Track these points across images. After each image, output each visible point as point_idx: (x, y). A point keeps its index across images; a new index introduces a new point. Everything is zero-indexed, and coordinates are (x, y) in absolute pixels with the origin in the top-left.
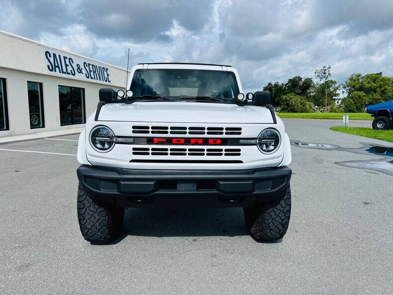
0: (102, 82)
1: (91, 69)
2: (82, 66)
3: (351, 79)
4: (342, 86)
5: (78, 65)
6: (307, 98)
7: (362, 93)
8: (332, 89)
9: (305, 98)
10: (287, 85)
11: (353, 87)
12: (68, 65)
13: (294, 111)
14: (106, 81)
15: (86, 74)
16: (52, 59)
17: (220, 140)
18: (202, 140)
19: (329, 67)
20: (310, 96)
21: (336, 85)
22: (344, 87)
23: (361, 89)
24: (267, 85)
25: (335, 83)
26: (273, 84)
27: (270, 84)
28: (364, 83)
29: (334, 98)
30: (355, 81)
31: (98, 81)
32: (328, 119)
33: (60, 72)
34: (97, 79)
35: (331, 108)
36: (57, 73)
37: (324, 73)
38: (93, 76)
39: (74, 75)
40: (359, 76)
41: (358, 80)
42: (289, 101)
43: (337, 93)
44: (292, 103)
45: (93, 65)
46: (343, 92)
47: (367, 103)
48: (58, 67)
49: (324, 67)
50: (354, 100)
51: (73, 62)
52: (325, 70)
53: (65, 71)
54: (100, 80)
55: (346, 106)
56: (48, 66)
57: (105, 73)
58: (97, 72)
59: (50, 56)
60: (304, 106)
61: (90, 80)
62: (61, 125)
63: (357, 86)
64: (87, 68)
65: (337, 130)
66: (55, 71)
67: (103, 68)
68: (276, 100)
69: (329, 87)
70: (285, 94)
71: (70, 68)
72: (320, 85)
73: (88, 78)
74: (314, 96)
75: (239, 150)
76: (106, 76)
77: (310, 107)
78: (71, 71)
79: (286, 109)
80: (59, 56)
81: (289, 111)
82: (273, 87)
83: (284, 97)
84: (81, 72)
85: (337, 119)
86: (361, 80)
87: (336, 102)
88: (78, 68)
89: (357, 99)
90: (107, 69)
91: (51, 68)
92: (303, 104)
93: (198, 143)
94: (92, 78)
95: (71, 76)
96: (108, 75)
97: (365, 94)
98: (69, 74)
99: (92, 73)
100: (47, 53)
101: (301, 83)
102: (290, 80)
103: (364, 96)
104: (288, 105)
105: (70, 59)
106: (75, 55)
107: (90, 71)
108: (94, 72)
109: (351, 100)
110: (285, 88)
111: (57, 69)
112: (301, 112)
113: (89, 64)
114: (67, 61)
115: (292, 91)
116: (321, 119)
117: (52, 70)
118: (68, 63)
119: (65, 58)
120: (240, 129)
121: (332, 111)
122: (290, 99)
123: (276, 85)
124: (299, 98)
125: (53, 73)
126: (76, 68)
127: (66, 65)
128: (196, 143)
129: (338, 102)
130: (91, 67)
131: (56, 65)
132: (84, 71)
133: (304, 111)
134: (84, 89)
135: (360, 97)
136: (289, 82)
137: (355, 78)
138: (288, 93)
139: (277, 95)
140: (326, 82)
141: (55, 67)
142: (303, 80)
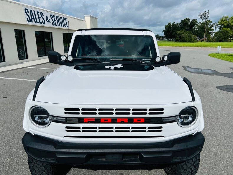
0: (63, 27)
1: (56, 19)
2: (49, 18)
3: (222, 20)
4: (215, 25)
5: (47, 17)
6: (193, 32)
7: (228, 29)
8: (209, 26)
9: (191, 33)
10: (180, 24)
11: (223, 25)
12: (40, 17)
13: (184, 41)
14: (66, 27)
15: (52, 23)
16: (29, 14)
17: (144, 119)
18: (127, 119)
19: (208, 12)
20: (195, 31)
21: (212, 24)
22: (217, 25)
23: (228, 26)
24: (167, 24)
25: (211, 22)
26: (172, 23)
27: (169, 24)
28: (230, 22)
29: (210, 32)
30: (224, 21)
31: (61, 27)
32: (206, 47)
33: (35, 22)
34: (60, 26)
35: (208, 39)
36: (33, 23)
37: (205, 16)
38: (57, 24)
39: (44, 23)
40: (227, 18)
41: (226, 20)
42: (181, 34)
43: (212, 28)
44: (183, 36)
45: (56, 17)
46: (216, 28)
47: (231, 35)
48: (34, 19)
49: (205, 12)
50: (223, 34)
51: (43, 15)
52: (206, 14)
53: (38, 21)
54: (62, 26)
55: (217, 38)
56: (27, 19)
57: (65, 21)
58: (59, 21)
59: (28, 12)
60: (190, 38)
61: (55, 26)
62: (39, 57)
63: (225, 24)
64: (53, 19)
65: (213, 57)
66: (32, 22)
67: (63, 18)
68: (173, 34)
69: (207, 25)
70: (179, 30)
71: (41, 19)
72: (202, 24)
73: (54, 25)
74: (197, 31)
75: (161, 127)
76: (65, 23)
77: (195, 38)
78: (42, 21)
79: (179, 40)
80: (34, 11)
81: (181, 41)
82: (171, 26)
83: (178, 32)
84: (49, 21)
85: (212, 47)
86: (228, 21)
87: (211, 35)
88: (47, 19)
89: (225, 33)
90: (66, 19)
91: (29, 20)
92: (190, 37)
93: (124, 121)
94: (56, 25)
95: (42, 25)
96: (67, 23)
97: (230, 30)
98: (41, 23)
99: (56, 22)
100: (26, 9)
101: (189, 23)
102: (182, 21)
103: (229, 31)
104: (180, 37)
105: (41, 13)
106: (44, 10)
107: (55, 20)
108: (58, 21)
109: (221, 34)
110: (179, 26)
111: (33, 20)
112: (189, 42)
113: (54, 16)
114: (39, 14)
115: (183, 28)
116: (202, 47)
117: (29, 21)
118: (40, 16)
119: (38, 12)
120: (163, 109)
121: (209, 41)
122: (182, 33)
123: (174, 24)
124: (187, 32)
125: (31, 23)
126: (45, 19)
127: (39, 18)
128: (121, 121)
129: (212, 35)
130: (55, 17)
131: (32, 17)
132: (51, 21)
133: (191, 41)
134: (51, 33)
135: (227, 31)
136: (181, 22)
137: (224, 19)
138: (180, 29)
139: (173, 30)
140: (205, 22)
141: (32, 19)
142: (191, 21)
